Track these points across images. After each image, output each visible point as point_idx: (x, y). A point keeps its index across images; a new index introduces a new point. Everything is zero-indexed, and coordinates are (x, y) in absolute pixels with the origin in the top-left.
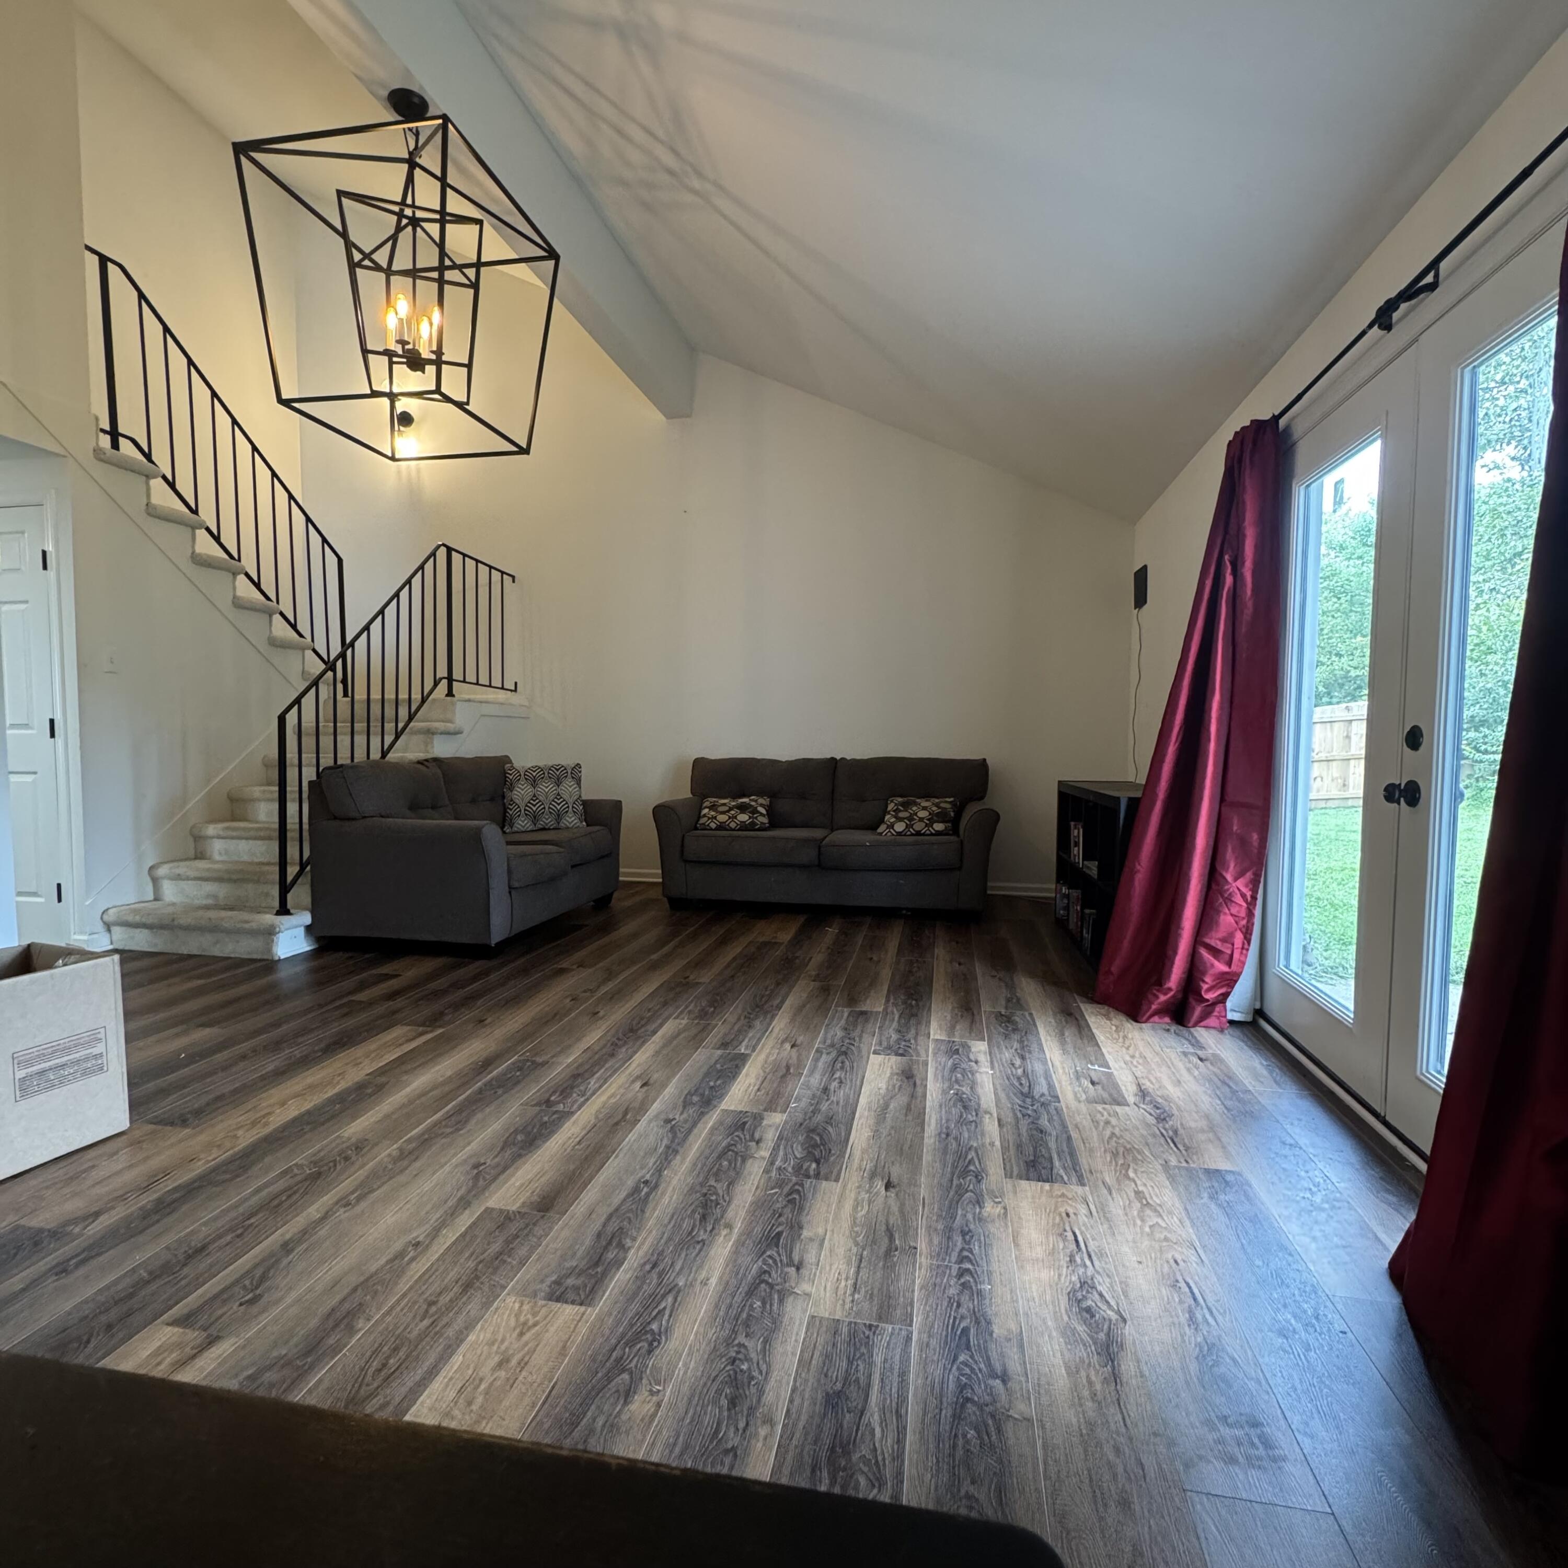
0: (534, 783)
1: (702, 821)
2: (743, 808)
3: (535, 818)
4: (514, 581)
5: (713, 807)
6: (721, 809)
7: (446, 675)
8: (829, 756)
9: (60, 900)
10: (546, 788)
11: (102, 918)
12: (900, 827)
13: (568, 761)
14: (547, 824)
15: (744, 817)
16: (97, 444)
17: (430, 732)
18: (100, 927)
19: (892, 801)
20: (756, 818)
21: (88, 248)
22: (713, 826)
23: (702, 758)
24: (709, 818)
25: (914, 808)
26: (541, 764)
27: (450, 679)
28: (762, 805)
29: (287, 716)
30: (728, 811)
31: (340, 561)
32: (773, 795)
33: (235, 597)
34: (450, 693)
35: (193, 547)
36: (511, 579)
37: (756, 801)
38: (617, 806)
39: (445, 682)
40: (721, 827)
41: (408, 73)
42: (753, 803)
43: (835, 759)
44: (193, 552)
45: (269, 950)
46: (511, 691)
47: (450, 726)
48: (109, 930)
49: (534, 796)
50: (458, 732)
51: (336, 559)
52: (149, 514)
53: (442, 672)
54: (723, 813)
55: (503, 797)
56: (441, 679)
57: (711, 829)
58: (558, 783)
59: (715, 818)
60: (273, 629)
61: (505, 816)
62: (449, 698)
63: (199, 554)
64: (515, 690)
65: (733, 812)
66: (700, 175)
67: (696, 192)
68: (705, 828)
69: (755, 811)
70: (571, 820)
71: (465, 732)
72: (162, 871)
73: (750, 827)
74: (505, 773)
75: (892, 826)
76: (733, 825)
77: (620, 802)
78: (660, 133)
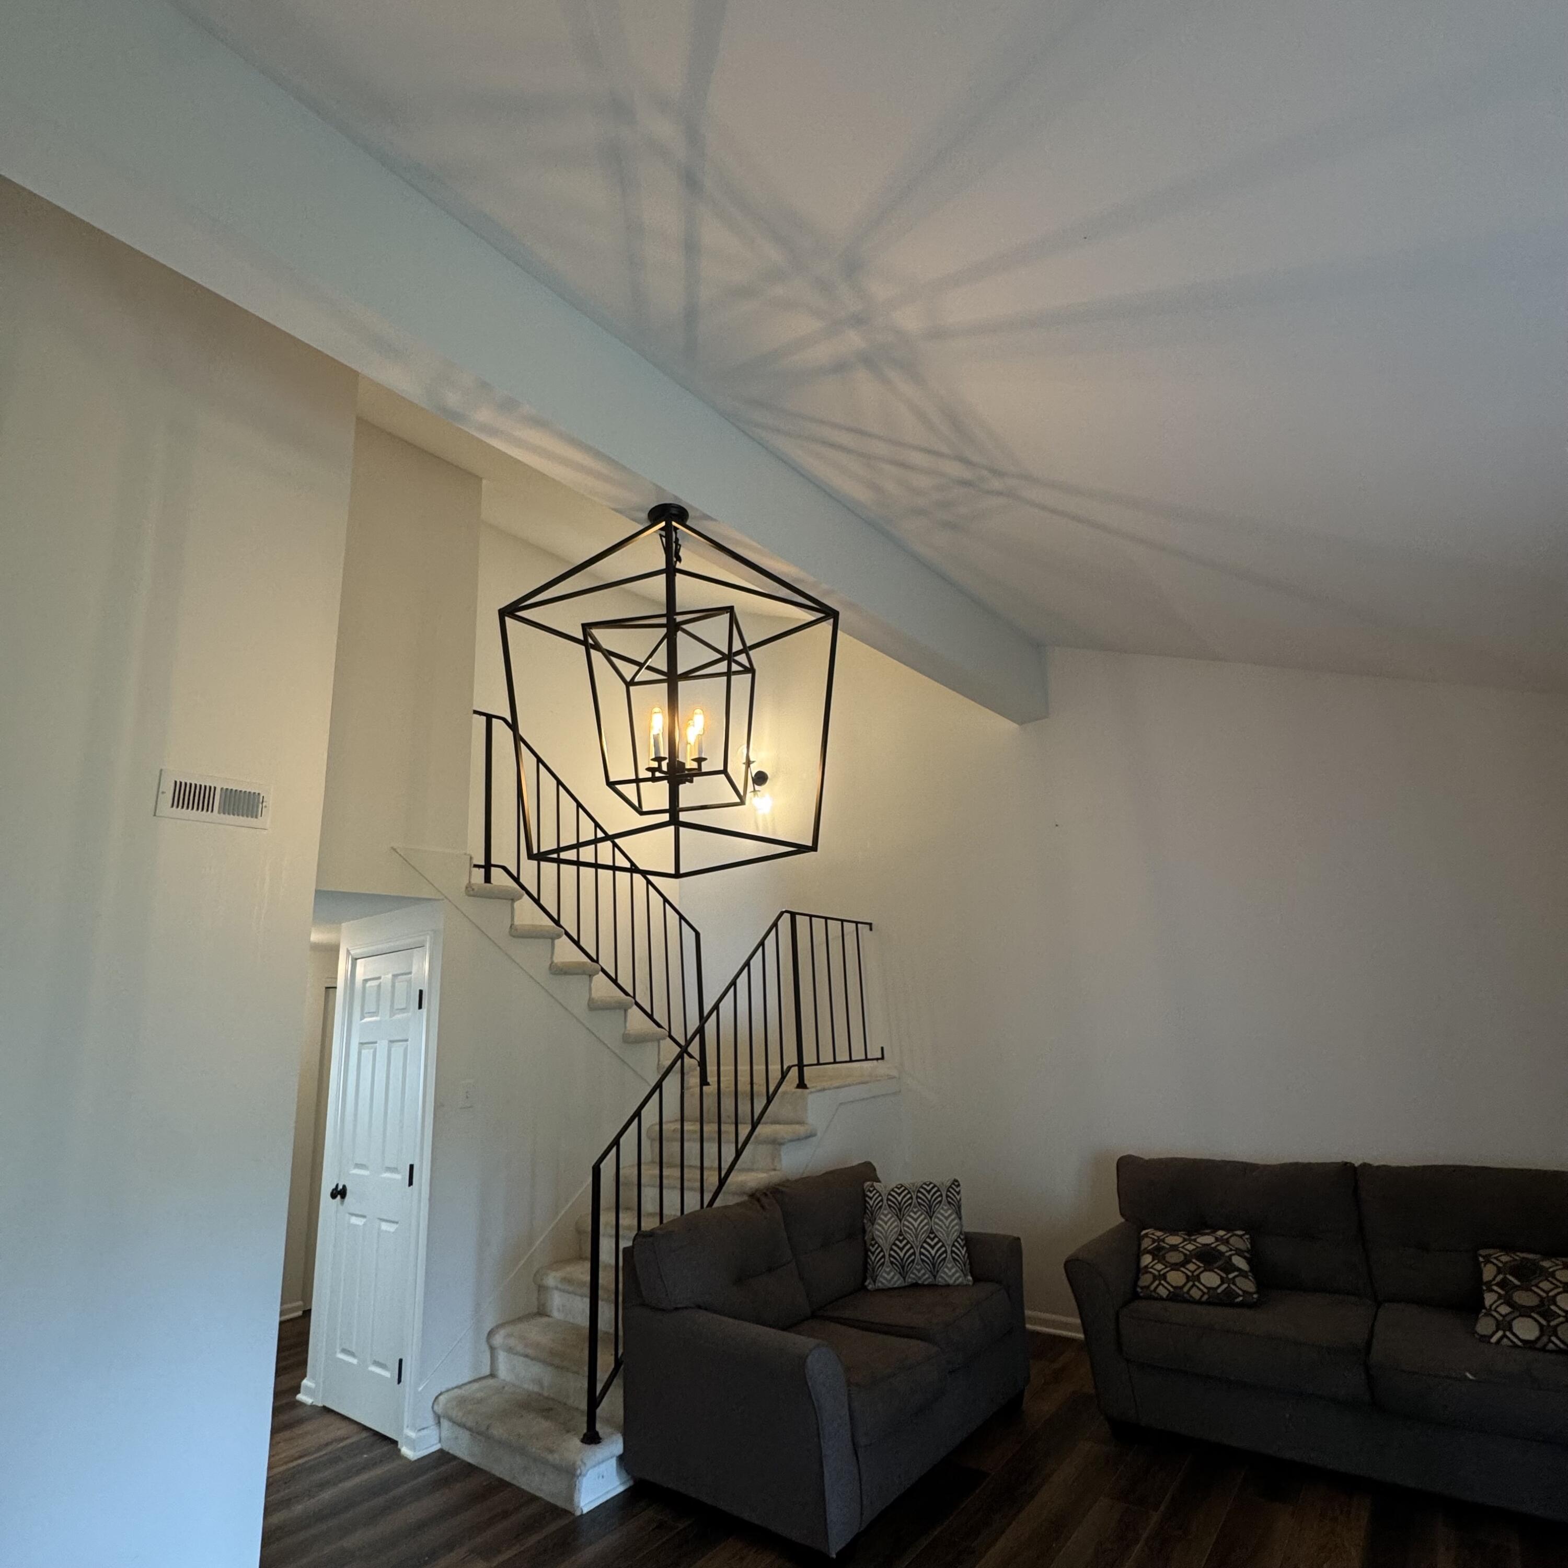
0: (900, 1212)
1: (1145, 1280)
2: (1208, 1258)
3: (903, 1270)
4: (871, 929)
5: (1158, 1253)
6: (1174, 1257)
7: (796, 1062)
8: (1339, 1159)
9: (399, 1381)
10: (916, 1221)
11: (433, 1407)
12: (1526, 1329)
13: (943, 1179)
14: (920, 1278)
15: (1211, 1279)
16: (470, 882)
17: (776, 1143)
18: (431, 1420)
19: (1488, 1261)
20: (1233, 1281)
21: (476, 712)
22: (1163, 1292)
23: (1130, 1156)
24: (1155, 1278)
25: (1545, 1285)
26: (907, 1182)
27: (801, 1066)
28: (1239, 1252)
29: (602, 1166)
30: (1184, 1264)
31: (698, 935)
32: (1254, 1229)
33: (591, 1000)
34: (802, 1085)
35: (552, 958)
36: (868, 927)
37: (1226, 1242)
38: (1014, 1246)
39: (795, 1070)
40: (1176, 1296)
41: (659, 489)
42: (1223, 1248)
43: (1352, 1165)
44: (552, 962)
45: (570, 1498)
46: (877, 1059)
47: (800, 1130)
48: (439, 1423)
49: (901, 1235)
50: (812, 1135)
51: (693, 933)
52: (514, 937)
53: (791, 1058)
54: (1175, 1267)
55: (864, 1231)
56: (789, 1068)
57: (1161, 1299)
58: (930, 1214)
59: (1164, 1277)
60: (628, 1025)
61: (866, 1263)
62: (799, 1090)
63: (556, 964)
64: (883, 1058)
65: (1191, 1267)
66: (998, 473)
67: (999, 494)
68: (1153, 1298)
69: (1228, 1267)
70: (952, 1274)
71: (819, 1134)
72: (498, 1340)
73: (1224, 1300)
74: (865, 1196)
75: (1505, 1325)
76: (1196, 1294)
77: (1019, 1239)
78: (944, 449)
